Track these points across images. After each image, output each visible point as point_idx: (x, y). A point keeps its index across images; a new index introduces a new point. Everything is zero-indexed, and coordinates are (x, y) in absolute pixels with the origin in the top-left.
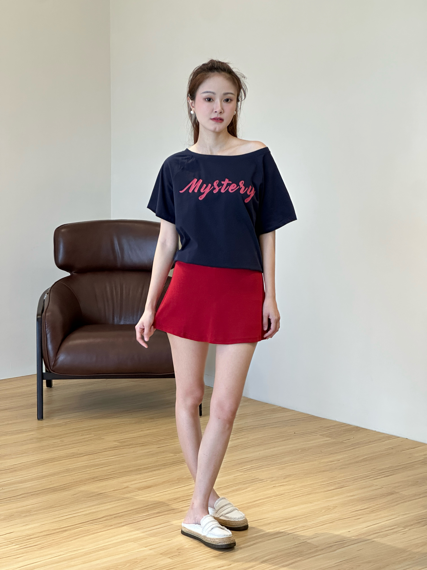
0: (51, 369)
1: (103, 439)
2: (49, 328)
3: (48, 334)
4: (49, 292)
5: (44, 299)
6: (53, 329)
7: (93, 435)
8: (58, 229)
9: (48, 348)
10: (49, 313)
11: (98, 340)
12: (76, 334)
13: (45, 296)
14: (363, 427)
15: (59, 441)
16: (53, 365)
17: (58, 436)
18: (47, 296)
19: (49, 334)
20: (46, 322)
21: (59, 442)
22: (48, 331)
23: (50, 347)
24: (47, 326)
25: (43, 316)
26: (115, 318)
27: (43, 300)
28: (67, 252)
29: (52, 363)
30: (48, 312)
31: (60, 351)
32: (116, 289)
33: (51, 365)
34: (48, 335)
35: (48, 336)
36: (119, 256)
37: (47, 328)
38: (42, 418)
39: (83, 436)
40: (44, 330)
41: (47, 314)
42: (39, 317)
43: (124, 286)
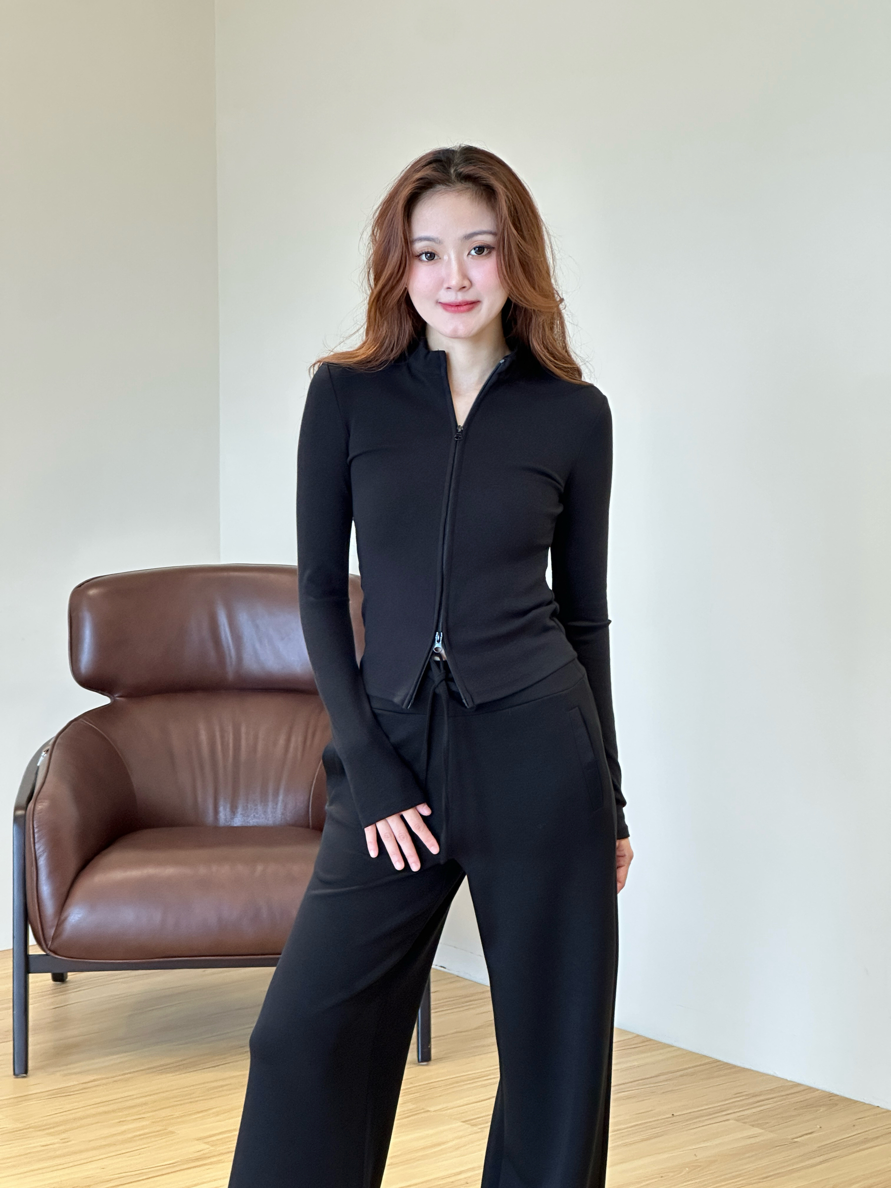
0: (47, 945)
1: (172, 1132)
2: (43, 841)
3: (40, 856)
4: (49, 747)
5: (38, 765)
6: (54, 846)
7: (148, 1123)
8: (78, 588)
9: (39, 892)
10: (44, 804)
11: (169, 871)
12: (114, 856)
13: (41, 759)
14: (847, 1096)
15: (56, 1141)
16: (54, 934)
17: (58, 1124)
18: (45, 757)
19: (45, 854)
20: (35, 826)
21: (57, 1143)
22: (40, 848)
23: (46, 889)
24: (38, 837)
25: (31, 808)
26: (221, 809)
27: (36, 769)
28: (103, 647)
29: (51, 932)
30: (41, 802)
31: (69, 901)
32: (222, 737)
33: (47, 937)
34: (40, 860)
35: (42, 862)
36: (230, 654)
37: (38, 842)
38: (26, 1072)
39: (121, 1123)
40: (31, 848)
41: (39, 807)
42: (20, 812)
43: (243, 729)
